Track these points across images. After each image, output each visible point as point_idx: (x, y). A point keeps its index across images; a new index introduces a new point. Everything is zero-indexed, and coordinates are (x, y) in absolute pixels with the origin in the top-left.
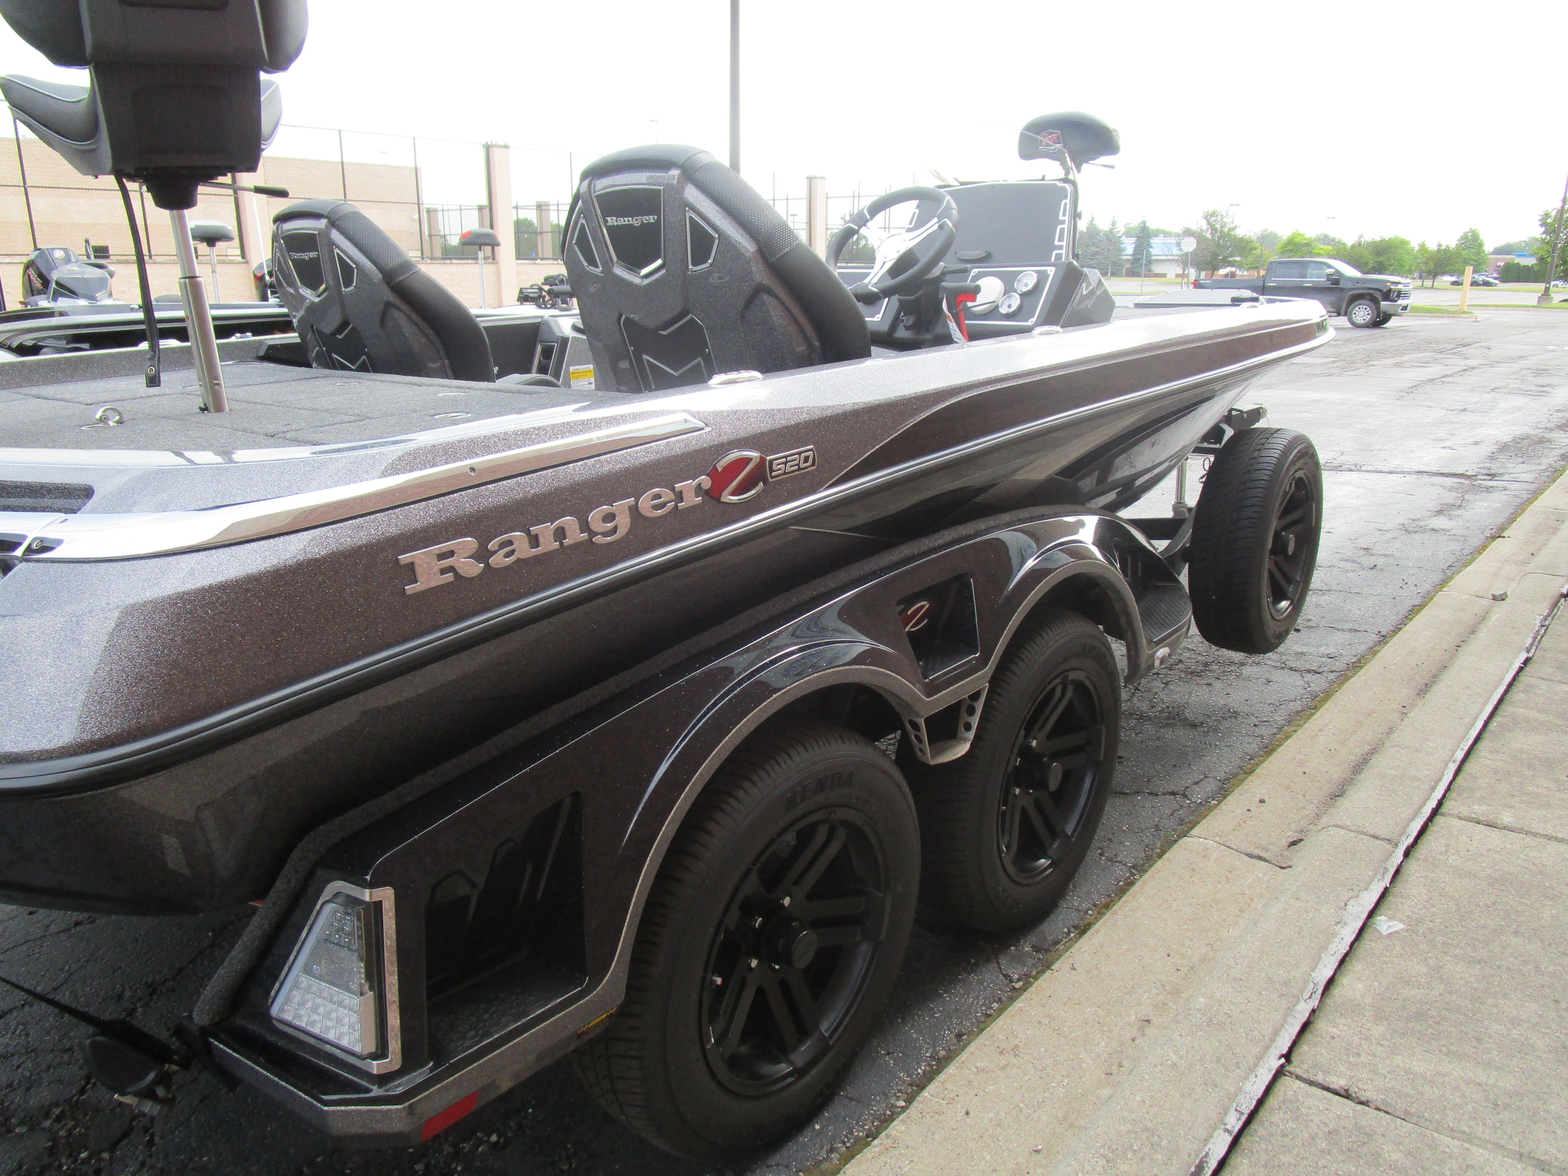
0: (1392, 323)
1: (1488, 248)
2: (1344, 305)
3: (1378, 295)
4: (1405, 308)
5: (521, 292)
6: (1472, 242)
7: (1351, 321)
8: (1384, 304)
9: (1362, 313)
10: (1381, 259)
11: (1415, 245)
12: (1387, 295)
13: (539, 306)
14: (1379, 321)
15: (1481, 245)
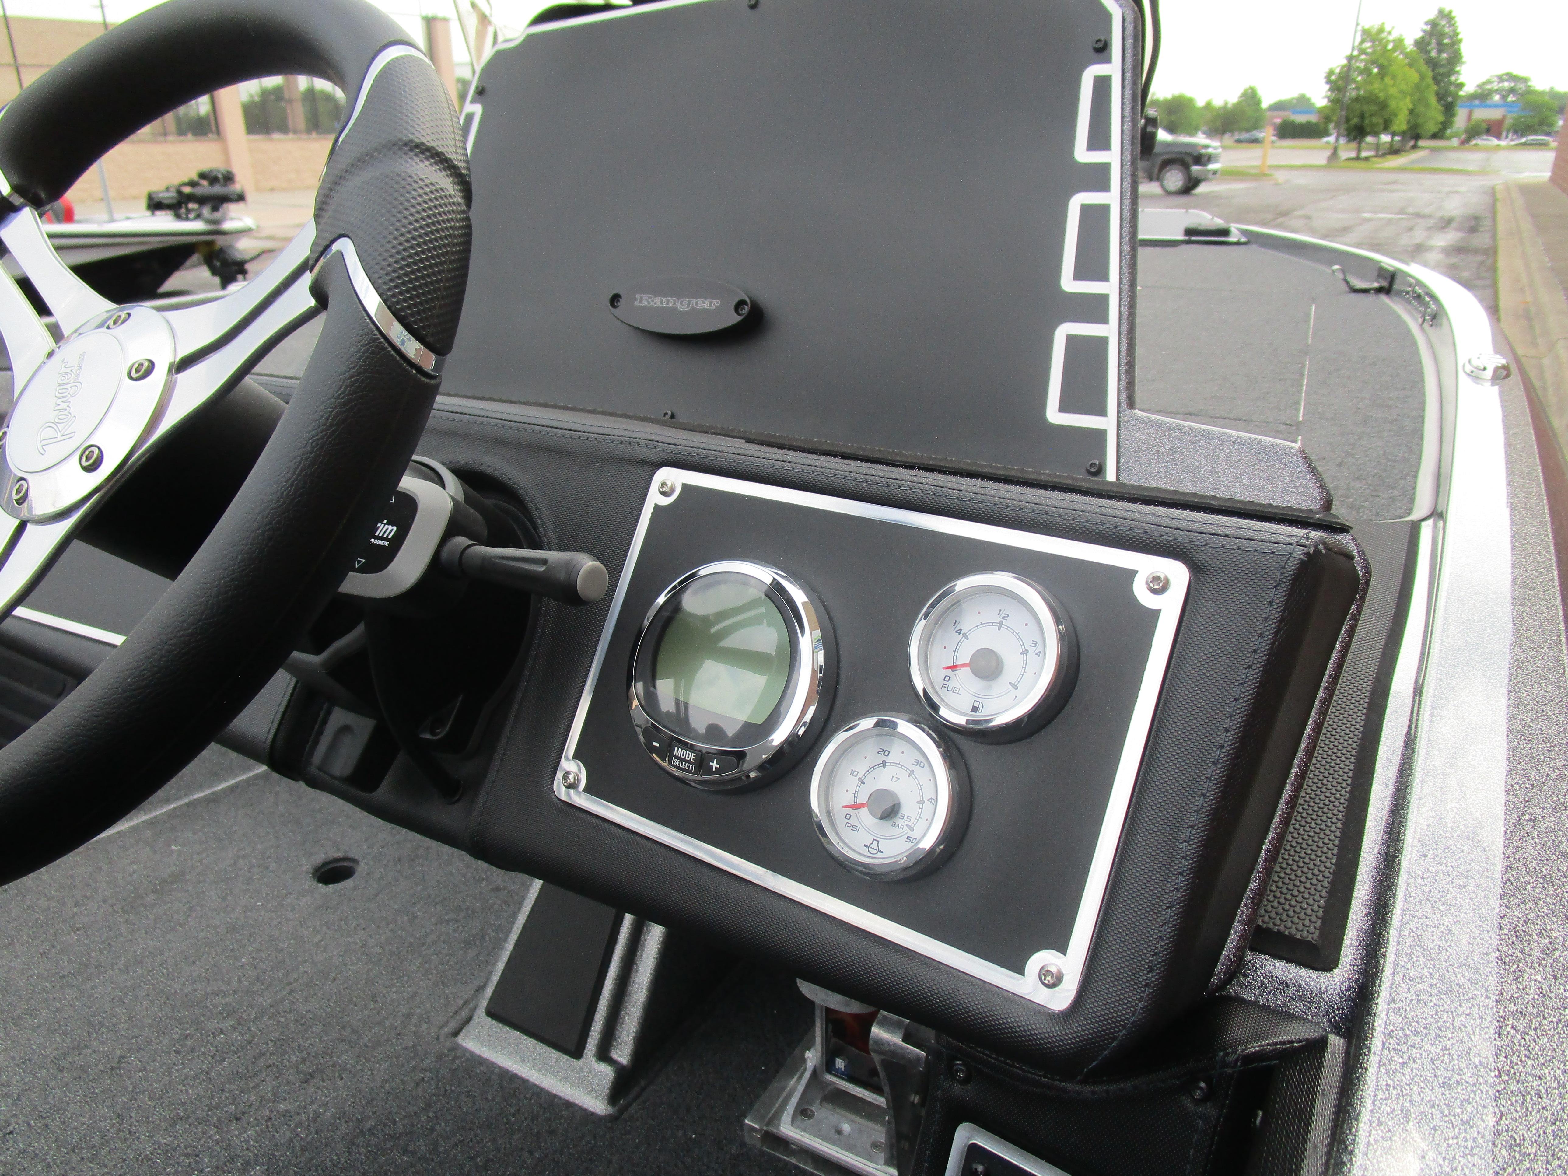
0: (1201, 189)
1: (1264, 105)
2: (1156, 170)
3: (1189, 160)
4: (1215, 172)
5: (150, 197)
6: (1251, 97)
7: (1163, 187)
8: (1195, 169)
9: (1174, 179)
10: (1173, 118)
11: (1200, 103)
12: (1200, 159)
13: (178, 217)
14: (1190, 186)
15: (1258, 102)
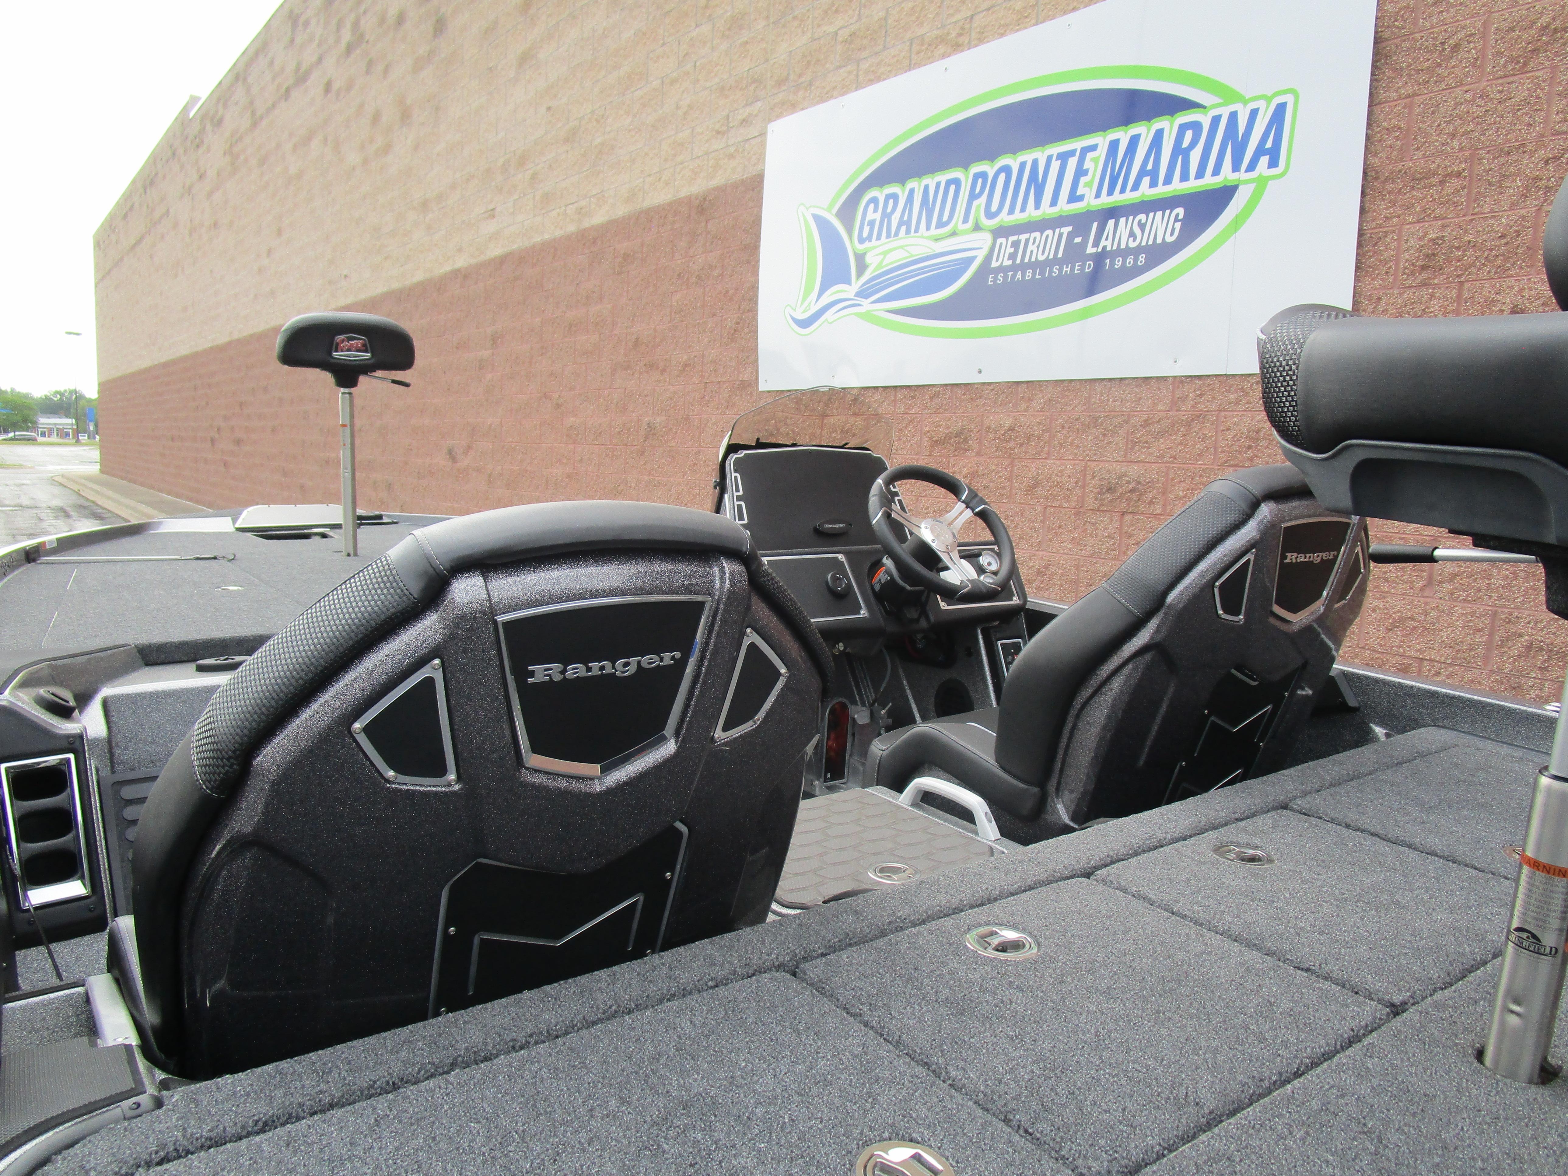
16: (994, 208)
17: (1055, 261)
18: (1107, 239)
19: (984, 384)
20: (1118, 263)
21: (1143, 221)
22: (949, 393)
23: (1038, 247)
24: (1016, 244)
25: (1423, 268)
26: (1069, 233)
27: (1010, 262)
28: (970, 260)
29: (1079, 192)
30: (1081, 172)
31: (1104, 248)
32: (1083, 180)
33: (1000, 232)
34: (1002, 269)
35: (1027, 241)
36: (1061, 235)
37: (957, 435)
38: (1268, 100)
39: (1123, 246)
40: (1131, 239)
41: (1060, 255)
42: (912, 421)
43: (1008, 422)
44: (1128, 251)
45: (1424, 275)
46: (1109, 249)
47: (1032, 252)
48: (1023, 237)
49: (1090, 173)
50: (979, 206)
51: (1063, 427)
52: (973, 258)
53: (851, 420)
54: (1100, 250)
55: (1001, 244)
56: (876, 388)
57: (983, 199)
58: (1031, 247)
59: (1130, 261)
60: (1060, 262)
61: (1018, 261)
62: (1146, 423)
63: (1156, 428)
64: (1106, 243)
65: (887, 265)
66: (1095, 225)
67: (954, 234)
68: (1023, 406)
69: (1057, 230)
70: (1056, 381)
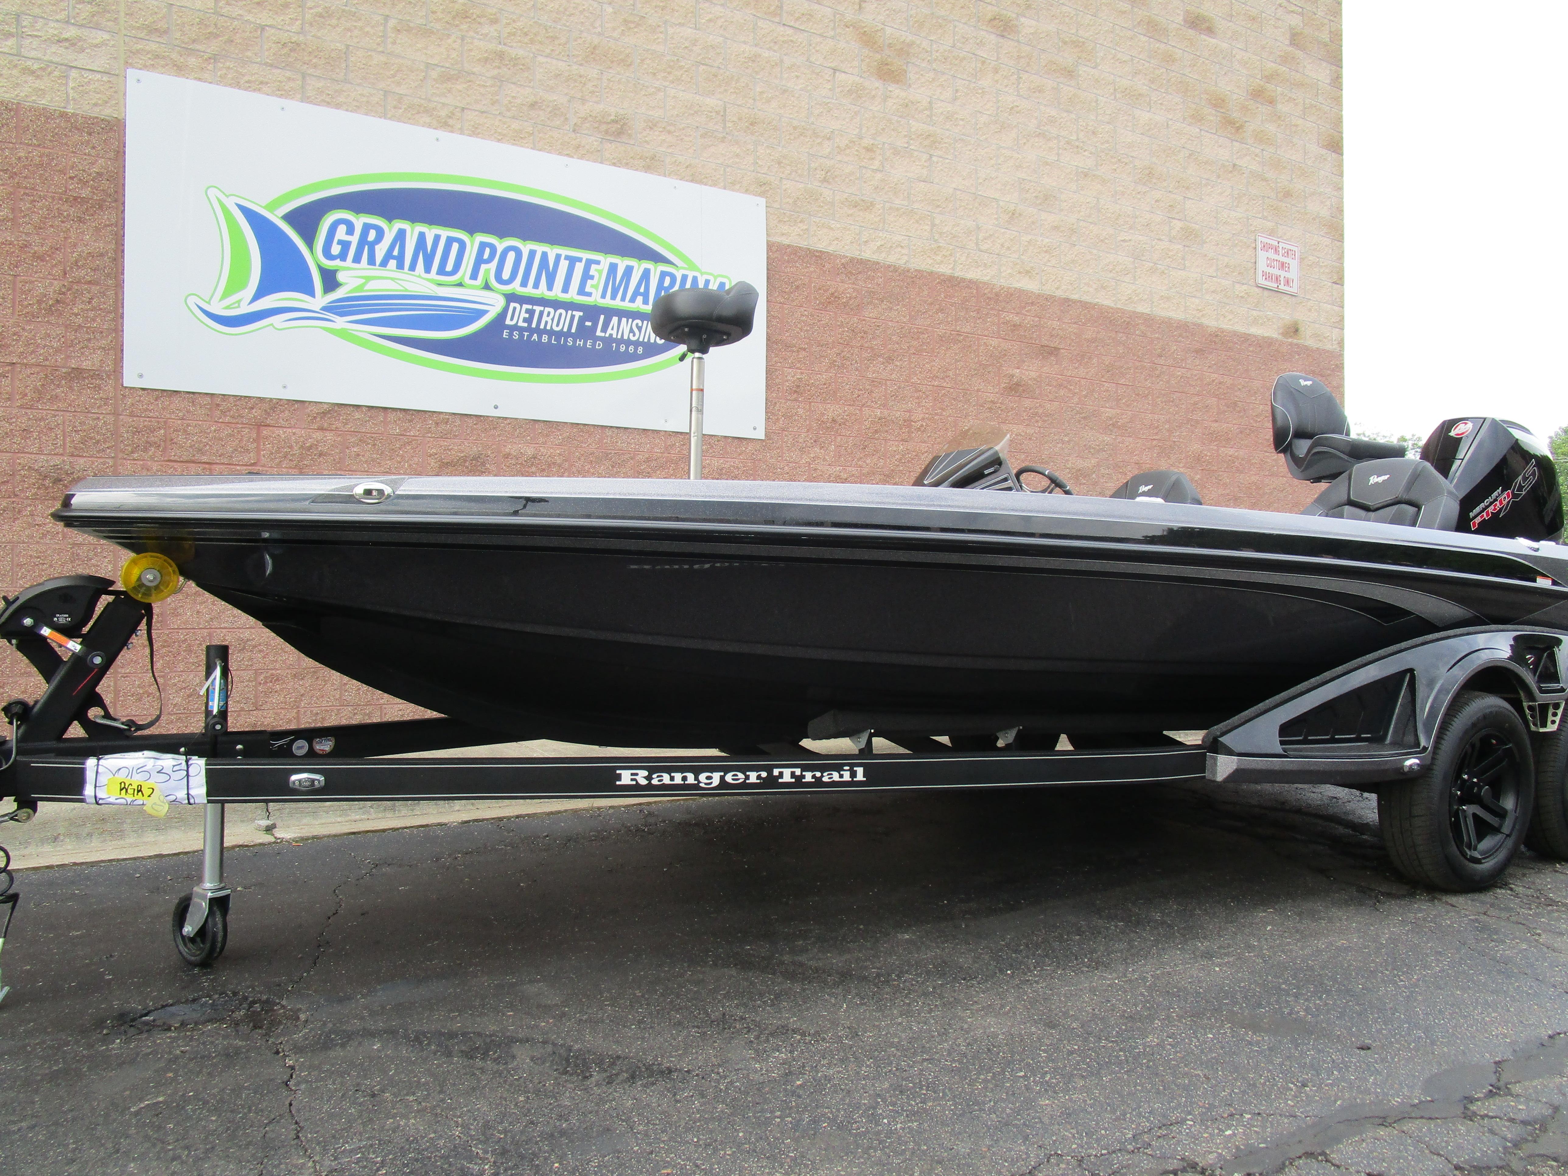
16: (506, 275)
17: (568, 334)
18: (612, 329)
19: (500, 418)
20: (623, 348)
21: (640, 325)
22: (458, 422)
23: (553, 320)
24: (531, 313)
25: (795, 392)
26: (580, 317)
27: (526, 325)
28: (483, 313)
29: (587, 290)
30: (586, 276)
31: (611, 335)
32: (589, 282)
33: (511, 298)
34: (515, 327)
35: (541, 313)
36: (573, 317)
37: (475, 459)
38: (715, 278)
39: (626, 337)
40: (631, 335)
41: (573, 330)
42: (409, 443)
43: (530, 451)
44: (628, 343)
45: (795, 395)
46: (614, 336)
47: (546, 323)
48: (538, 309)
49: (596, 278)
50: (488, 271)
51: (579, 459)
52: (485, 312)
53: (318, 435)
54: (607, 335)
55: (515, 309)
56: (358, 407)
57: (493, 265)
58: (545, 318)
59: (631, 349)
60: (575, 337)
61: (534, 325)
62: (648, 460)
63: (654, 464)
64: (611, 331)
65: (367, 291)
66: (602, 317)
67: (460, 285)
68: (541, 440)
69: (570, 312)
70: (572, 424)
